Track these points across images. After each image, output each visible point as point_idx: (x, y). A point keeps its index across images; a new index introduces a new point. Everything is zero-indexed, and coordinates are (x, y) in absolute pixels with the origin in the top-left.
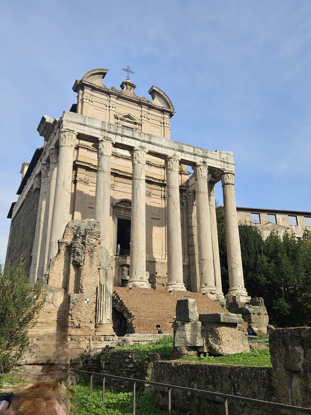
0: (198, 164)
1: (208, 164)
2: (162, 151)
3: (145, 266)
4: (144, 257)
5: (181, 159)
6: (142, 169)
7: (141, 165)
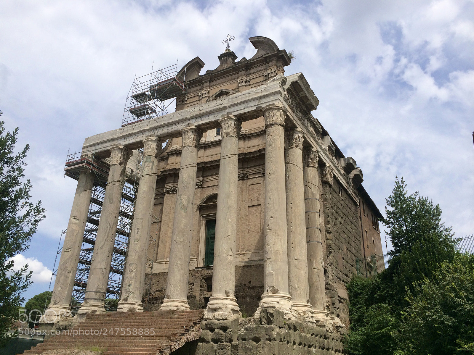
0: (220, 120)
1: (235, 114)
2: (172, 129)
3: (133, 282)
4: (132, 272)
5: (195, 126)
6: (145, 162)
7: (145, 159)
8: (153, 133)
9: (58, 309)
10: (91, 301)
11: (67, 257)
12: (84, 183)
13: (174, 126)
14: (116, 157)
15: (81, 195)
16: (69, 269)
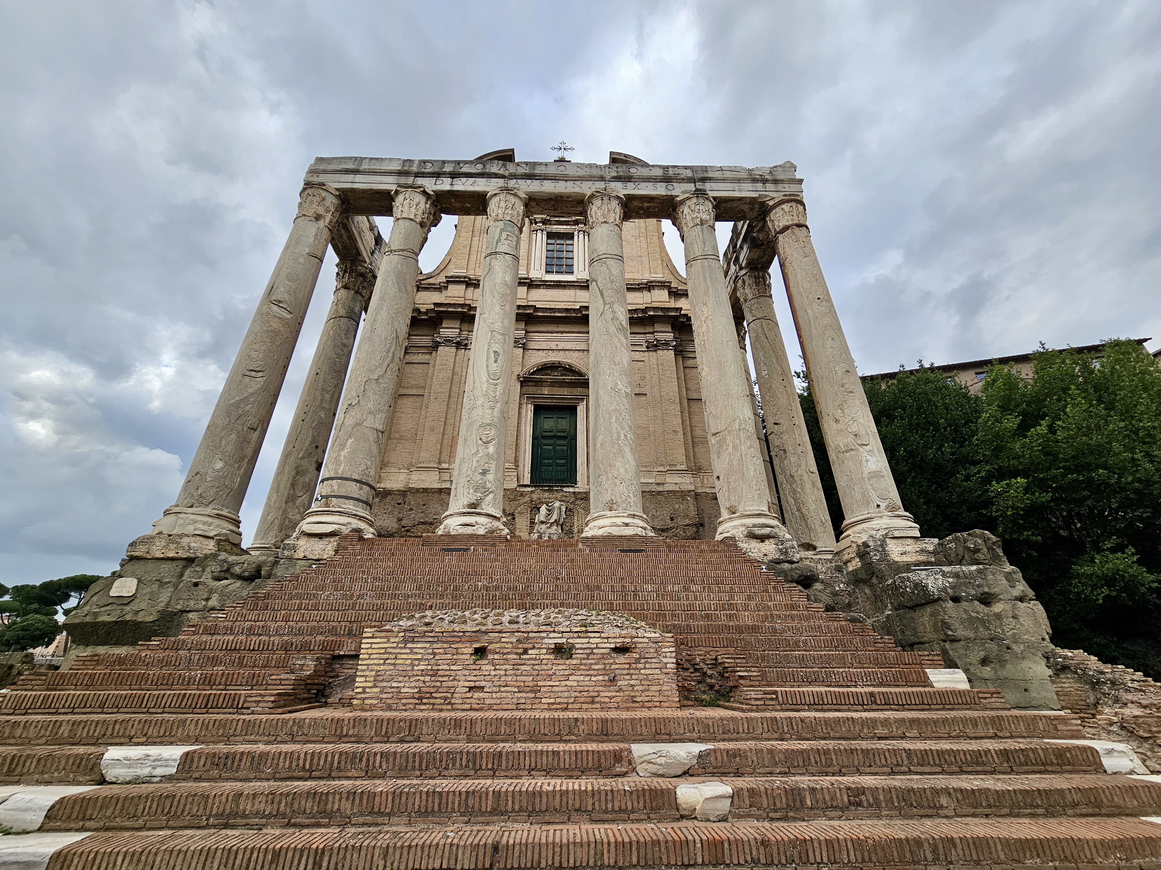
0: (678, 199)
1: (711, 194)
2: (566, 188)
4: (487, 443)
5: (624, 195)
6: (502, 230)
7: (501, 224)
8: (516, 186)
9: (210, 520)
10: (343, 504)
11: (250, 391)
12: (311, 240)
13: (570, 184)
14: (414, 206)
15: (302, 260)
16: (253, 421)
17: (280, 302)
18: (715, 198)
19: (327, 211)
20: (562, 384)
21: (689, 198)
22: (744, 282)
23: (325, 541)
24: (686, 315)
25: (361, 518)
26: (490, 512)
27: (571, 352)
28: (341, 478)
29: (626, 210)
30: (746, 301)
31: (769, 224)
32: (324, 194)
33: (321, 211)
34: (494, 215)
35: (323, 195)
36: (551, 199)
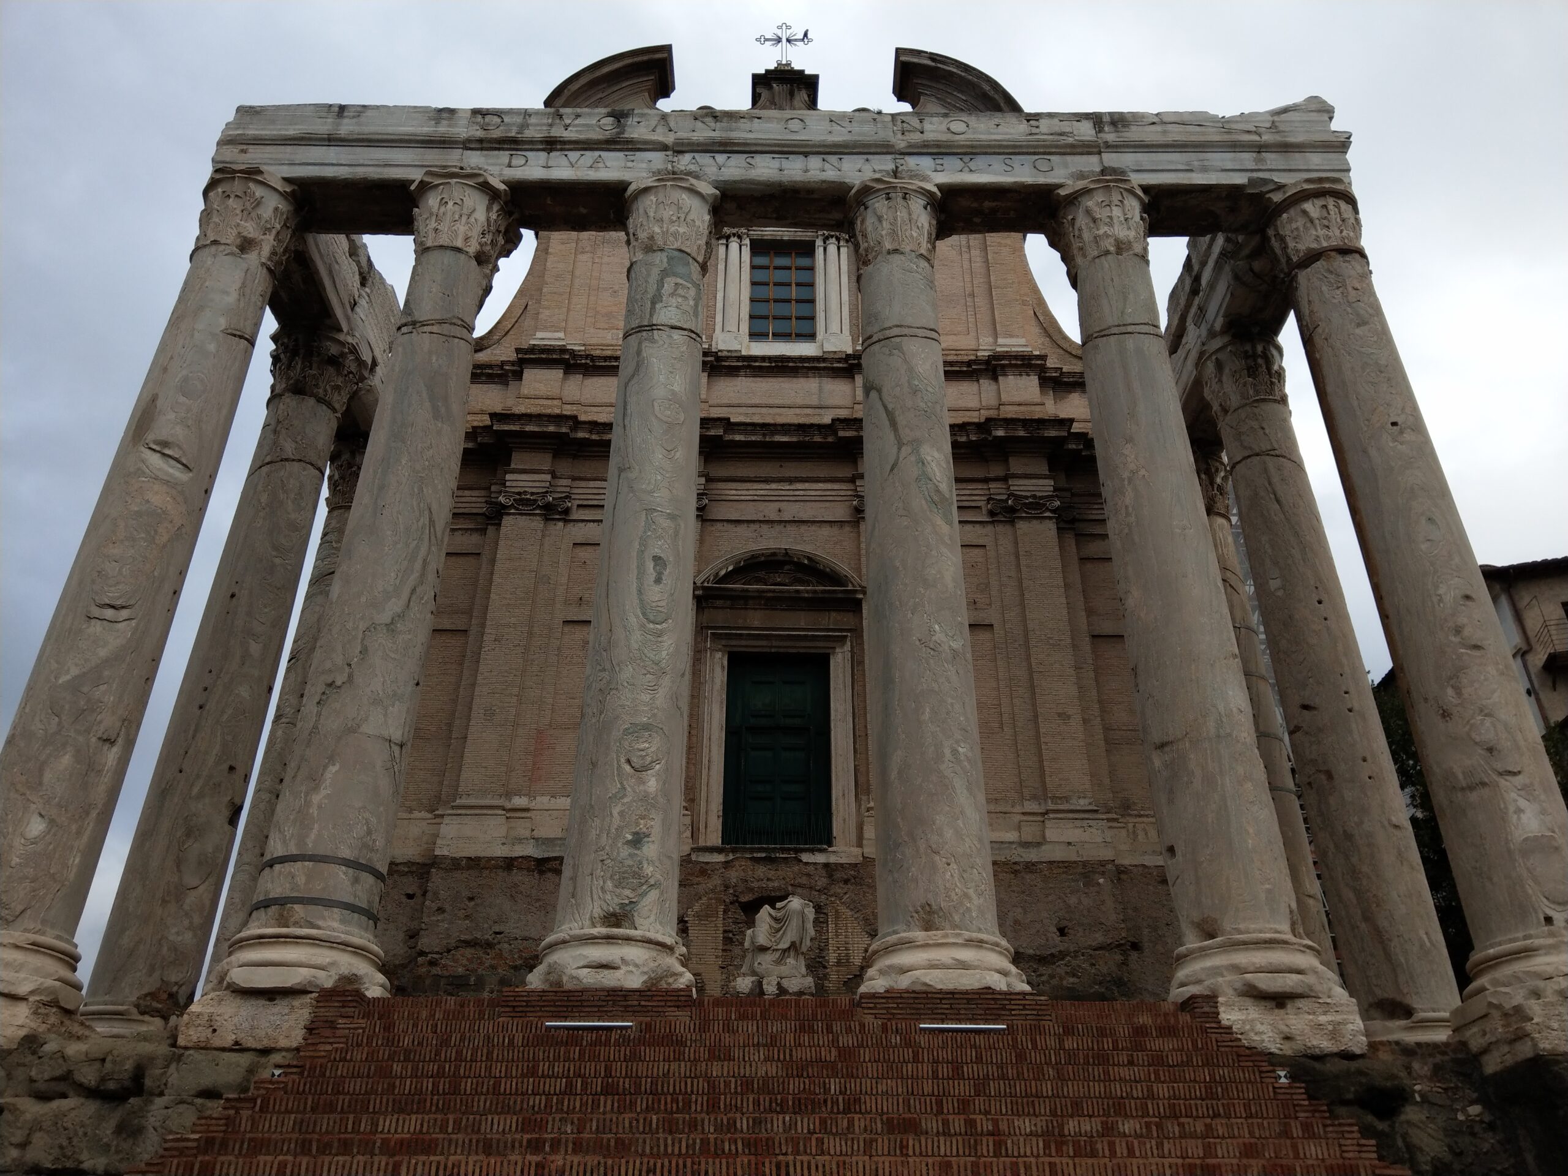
0: (1062, 192)
1: (1137, 179)
2: (806, 171)
3: (655, 825)
4: (645, 768)
5: (938, 186)
6: (665, 273)
7: (660, 260)
8: (692, 168)
9: (20, 956)
10: (324, 918)
11: (103, 653)
12: (232, 298)
13: (814, 162)
14: (464, 219)
15: (212, 347)
16: (108, 721)
17: (165, 444)
18: (1146, 189)
19: (266, 230)
20: (795, 603)
21: (1086, 192)
22: (1219, 366)
23: (281, 1006)
24: (1083, 437)
25: (358, 950)
26: (652, 935)
27: (813, 528)
28: (312, 858)
29: (943, 217)
30: (1225, 411)
31: (1275, 244)
32: (259, 191)
33: (250, 229)
34: (642, 235)
35: (258, 194)
36: (772, 196)
